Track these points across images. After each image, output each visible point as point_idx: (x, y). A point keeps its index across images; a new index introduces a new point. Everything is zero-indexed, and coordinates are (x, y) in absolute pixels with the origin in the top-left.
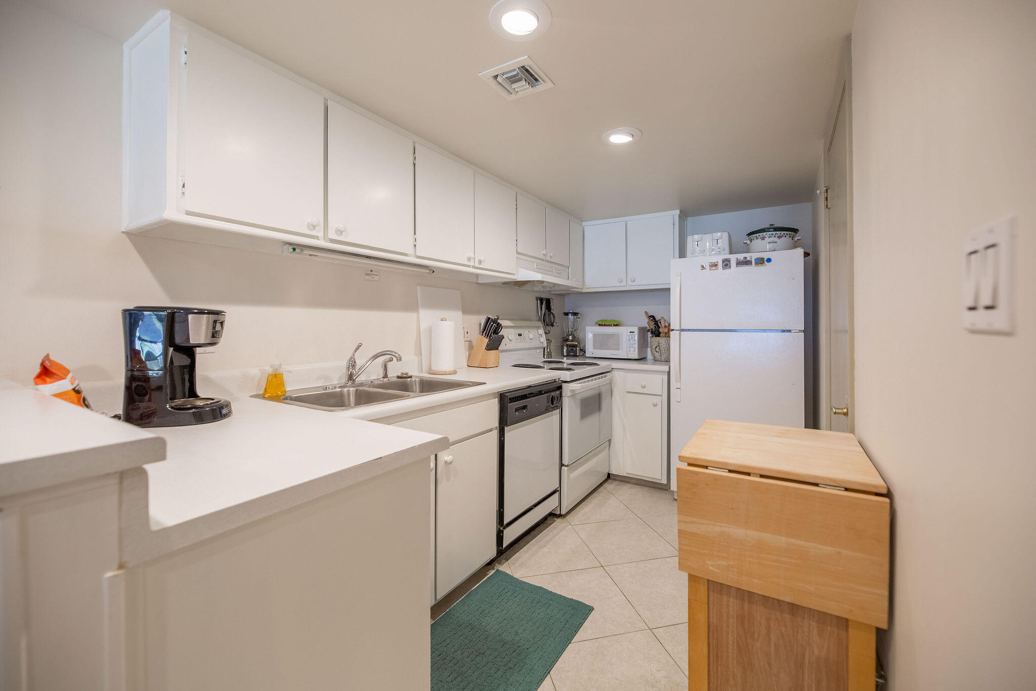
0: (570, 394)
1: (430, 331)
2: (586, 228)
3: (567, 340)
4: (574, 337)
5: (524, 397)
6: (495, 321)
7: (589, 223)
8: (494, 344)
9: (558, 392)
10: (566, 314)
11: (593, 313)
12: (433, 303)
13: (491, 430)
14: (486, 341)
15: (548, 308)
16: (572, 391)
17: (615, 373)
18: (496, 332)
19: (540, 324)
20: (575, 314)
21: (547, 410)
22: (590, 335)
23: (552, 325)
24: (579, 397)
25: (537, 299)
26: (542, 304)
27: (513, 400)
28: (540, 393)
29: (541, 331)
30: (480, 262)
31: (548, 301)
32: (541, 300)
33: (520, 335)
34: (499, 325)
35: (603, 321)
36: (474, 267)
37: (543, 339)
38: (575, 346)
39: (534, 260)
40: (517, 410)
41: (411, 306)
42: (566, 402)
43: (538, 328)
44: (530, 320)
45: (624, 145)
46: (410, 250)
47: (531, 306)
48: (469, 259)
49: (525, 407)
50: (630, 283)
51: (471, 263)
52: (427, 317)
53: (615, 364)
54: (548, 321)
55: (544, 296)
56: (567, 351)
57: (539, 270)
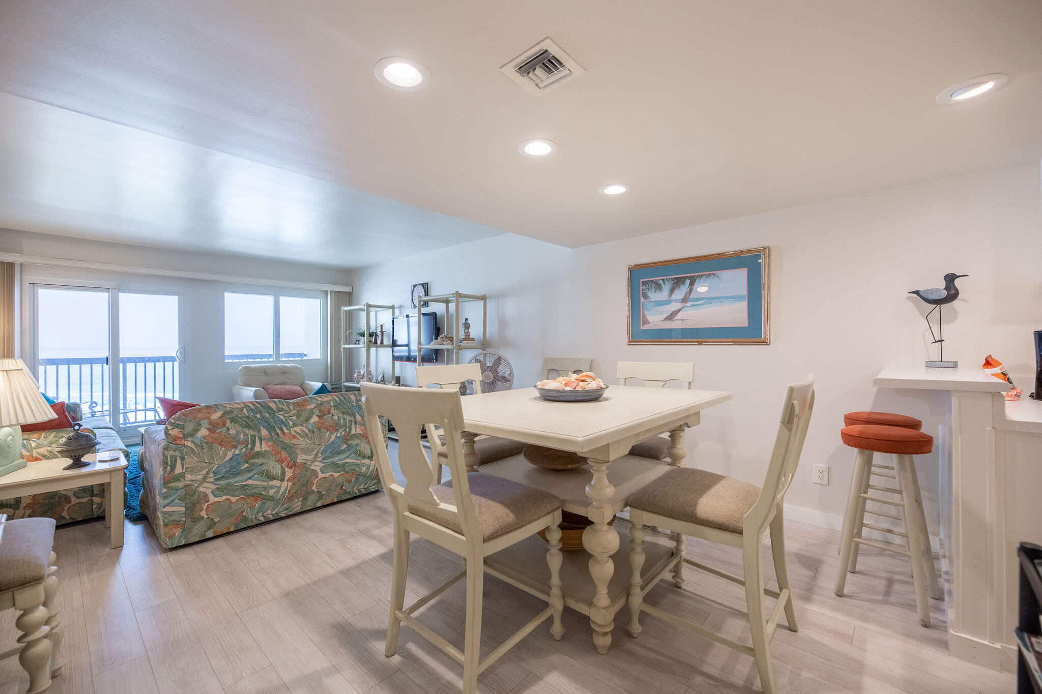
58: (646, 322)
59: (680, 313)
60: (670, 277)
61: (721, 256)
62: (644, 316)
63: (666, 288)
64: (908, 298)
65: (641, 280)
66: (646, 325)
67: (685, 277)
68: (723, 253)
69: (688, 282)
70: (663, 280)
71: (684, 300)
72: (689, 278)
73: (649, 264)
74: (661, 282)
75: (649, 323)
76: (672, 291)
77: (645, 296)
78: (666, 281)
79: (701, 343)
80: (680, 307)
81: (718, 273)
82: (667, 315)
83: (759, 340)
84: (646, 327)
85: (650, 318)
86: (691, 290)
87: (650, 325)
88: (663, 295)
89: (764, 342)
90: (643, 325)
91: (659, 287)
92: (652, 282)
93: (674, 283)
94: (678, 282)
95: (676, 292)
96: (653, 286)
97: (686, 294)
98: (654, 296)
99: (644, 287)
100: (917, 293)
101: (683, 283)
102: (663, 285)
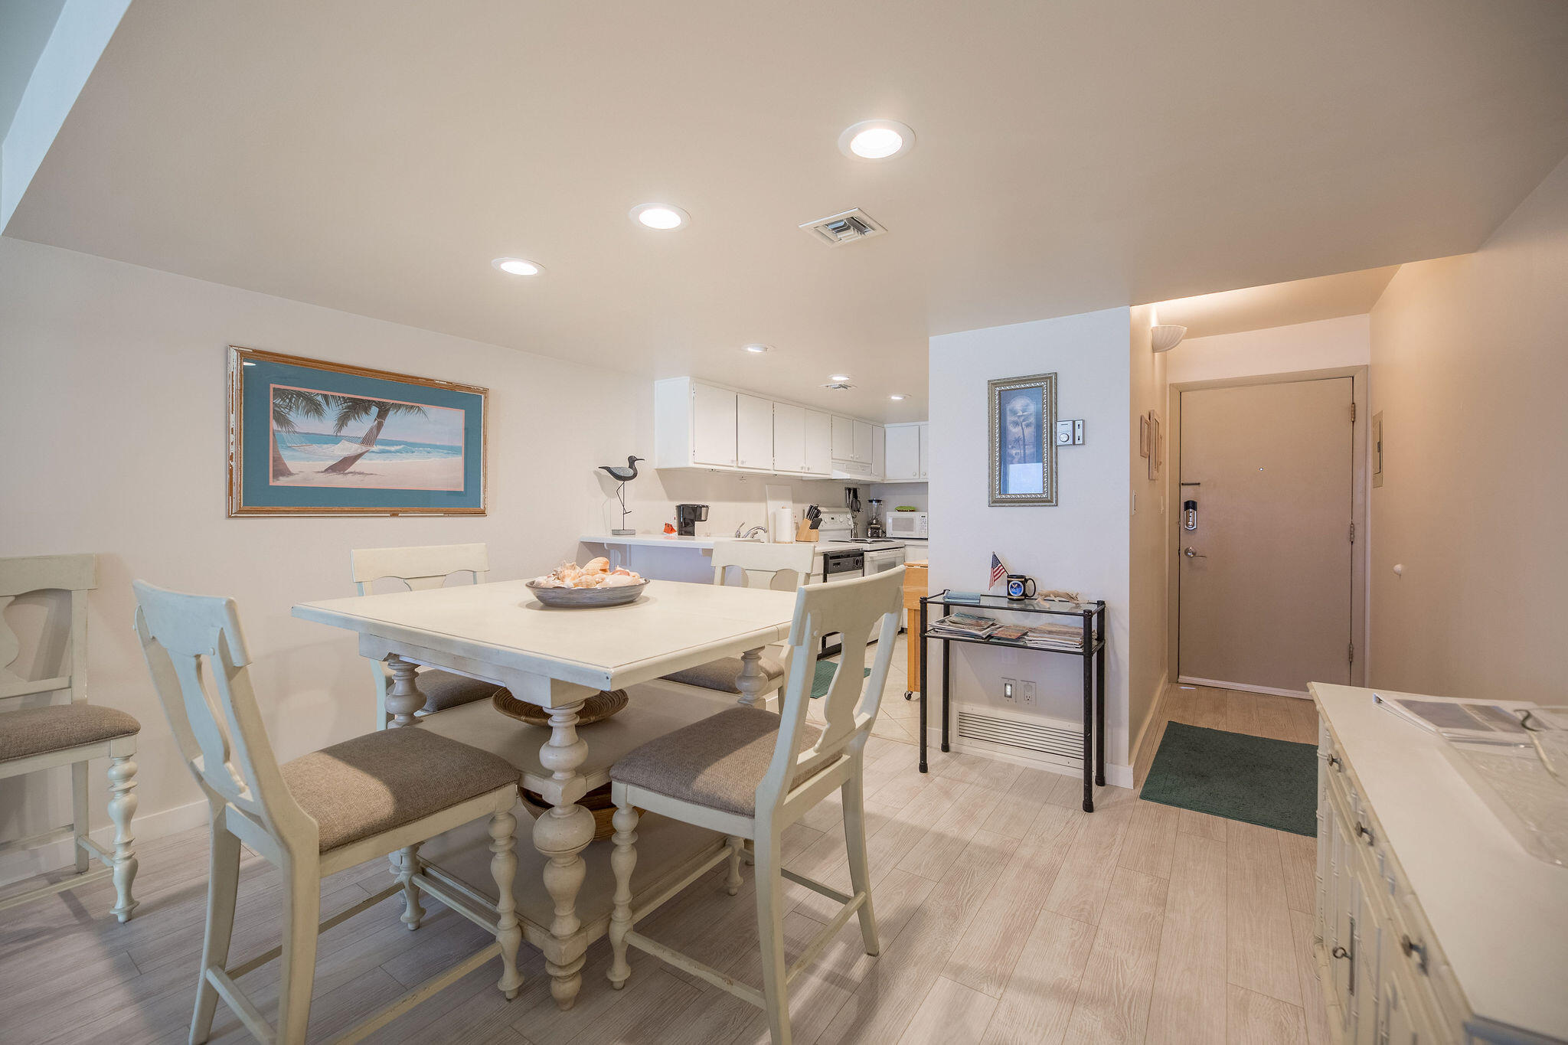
0: (869, 559)
1: (774, 515)
2: (887, 430)
3: (872, 524)
4: (877, 521)
5: (838, 557)
6: (816, 508)
7: (888, 425)
8: (815, 525)
9: (861, 557)
10: (871, 501)
11: (893, 500)
12: (776, 497)
13: (819, 575)
14: (810, 522)
15: (855, 496)
16: (871, 557)
17: (907, 548)
18: (817, 516)
19: (848, 510)
20: (878, 501)
21: (853, 569)
22: (890, 518)
23: (859, 511)
24: (877, 563)
25: (846, 489)
26: (850, 493)
27: (832, 558)
28: (848, 556)
29: (849, 516)
30: (809, 469)
31: (855, 491)
32: (849, 490)
33: (833, 519)
34: (819, 512)
35: (901, 507)
36: (805, 473)
37: (851, 522)
38: (878, 529)
39: (843, 462)
40: (834, 564)
41: (762, 499)
42: (867, 564)
43: (847, 513)
44: (840, 507)
45: (898, 401)
46: (771, 467)
47: (841, 495)
48: (802, 468)
49: (839, 564)
50: (922, 476)
51: (803, 471)
52: (772, 506)
53: (907, 542)
54: (855, 506)
55: (851, 486)
56: (871, 534)
57: (849, 472)
58: (282, 471)
59: (358, 462)
60: (341, 395)
61: (429, 382)
62: (278, 460)
63: (332, 413)
64: (596, 473)
65: (272, 386)
66: (281, 478)
67: (369, 401)
68: (433, 380)
69: (374, 410)
70: (326, 397)
71: (369, 440)
72: (379, 405)
73: (292, 357)
74: (319, 398)
75: (290, 474)
76: (343, 421)
77: (282, 420)
78: (330, 399)
79: (394, 515)
80: (360, 451)
81: (425, 407)
82: (331, 463)
83: (476, 509)
84: (283, 481)
85: (291, 465)
86: (380, 426)
87: (291, 478)
88: (327, 423)
89: (483, 513)
90: (276, 476)
91: (314, 408)
92: (299, 394)
93: (348, 407)
94: (356, 407)
95: (352, 423)
96: (302, 403)
97: (371, 429)
98: (302, 422)
99: (278, 401)
100: (608, 469)
101: (366, 410)
102: (324, 406)
